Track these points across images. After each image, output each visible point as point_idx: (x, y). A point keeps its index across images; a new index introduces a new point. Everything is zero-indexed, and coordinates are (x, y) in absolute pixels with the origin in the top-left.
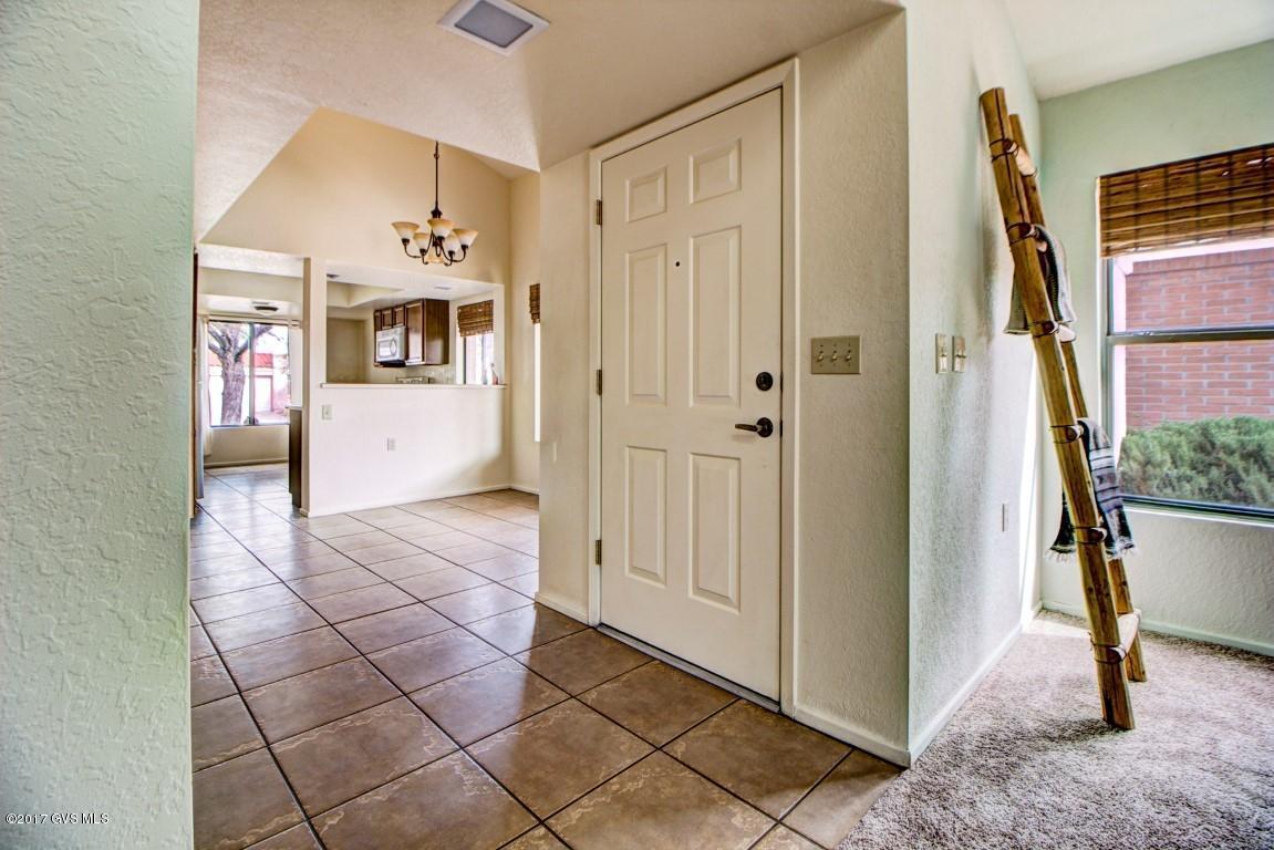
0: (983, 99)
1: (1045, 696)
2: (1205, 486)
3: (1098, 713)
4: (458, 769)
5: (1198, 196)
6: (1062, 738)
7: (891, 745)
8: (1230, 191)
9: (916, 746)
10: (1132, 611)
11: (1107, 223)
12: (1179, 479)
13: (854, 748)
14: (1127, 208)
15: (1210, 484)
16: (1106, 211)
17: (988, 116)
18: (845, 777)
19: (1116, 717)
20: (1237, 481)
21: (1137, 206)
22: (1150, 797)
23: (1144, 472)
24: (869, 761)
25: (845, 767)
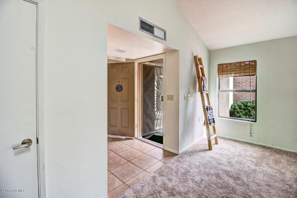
0: (195, 57)
1: (202, 146)
2: (245, 113)
3: (208, 148)
4: (117, 156)
5: (231, 69)
6: (202, 151)
7: (177, 152)
8: (235, 69)
9: (180, 152)
10: (216, 134)
11: (218, 72)
12: (240, 112)
13: (172, 153)
14: (221, 70)
15: (246, 113)
16: (218, 70)
17: (195, 59)
18: (170, 156)
19: (210, 149)
20: (250, 112)
21: (222, 70)
22: (209, 158)
23: (234, 111)
24: (174, 154)
25: (170, 155)
